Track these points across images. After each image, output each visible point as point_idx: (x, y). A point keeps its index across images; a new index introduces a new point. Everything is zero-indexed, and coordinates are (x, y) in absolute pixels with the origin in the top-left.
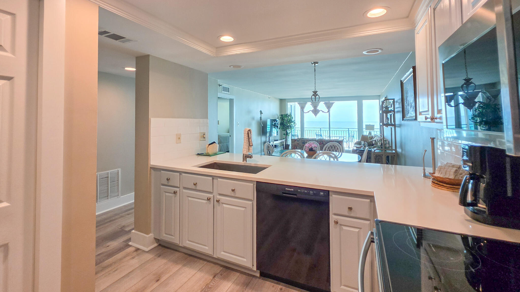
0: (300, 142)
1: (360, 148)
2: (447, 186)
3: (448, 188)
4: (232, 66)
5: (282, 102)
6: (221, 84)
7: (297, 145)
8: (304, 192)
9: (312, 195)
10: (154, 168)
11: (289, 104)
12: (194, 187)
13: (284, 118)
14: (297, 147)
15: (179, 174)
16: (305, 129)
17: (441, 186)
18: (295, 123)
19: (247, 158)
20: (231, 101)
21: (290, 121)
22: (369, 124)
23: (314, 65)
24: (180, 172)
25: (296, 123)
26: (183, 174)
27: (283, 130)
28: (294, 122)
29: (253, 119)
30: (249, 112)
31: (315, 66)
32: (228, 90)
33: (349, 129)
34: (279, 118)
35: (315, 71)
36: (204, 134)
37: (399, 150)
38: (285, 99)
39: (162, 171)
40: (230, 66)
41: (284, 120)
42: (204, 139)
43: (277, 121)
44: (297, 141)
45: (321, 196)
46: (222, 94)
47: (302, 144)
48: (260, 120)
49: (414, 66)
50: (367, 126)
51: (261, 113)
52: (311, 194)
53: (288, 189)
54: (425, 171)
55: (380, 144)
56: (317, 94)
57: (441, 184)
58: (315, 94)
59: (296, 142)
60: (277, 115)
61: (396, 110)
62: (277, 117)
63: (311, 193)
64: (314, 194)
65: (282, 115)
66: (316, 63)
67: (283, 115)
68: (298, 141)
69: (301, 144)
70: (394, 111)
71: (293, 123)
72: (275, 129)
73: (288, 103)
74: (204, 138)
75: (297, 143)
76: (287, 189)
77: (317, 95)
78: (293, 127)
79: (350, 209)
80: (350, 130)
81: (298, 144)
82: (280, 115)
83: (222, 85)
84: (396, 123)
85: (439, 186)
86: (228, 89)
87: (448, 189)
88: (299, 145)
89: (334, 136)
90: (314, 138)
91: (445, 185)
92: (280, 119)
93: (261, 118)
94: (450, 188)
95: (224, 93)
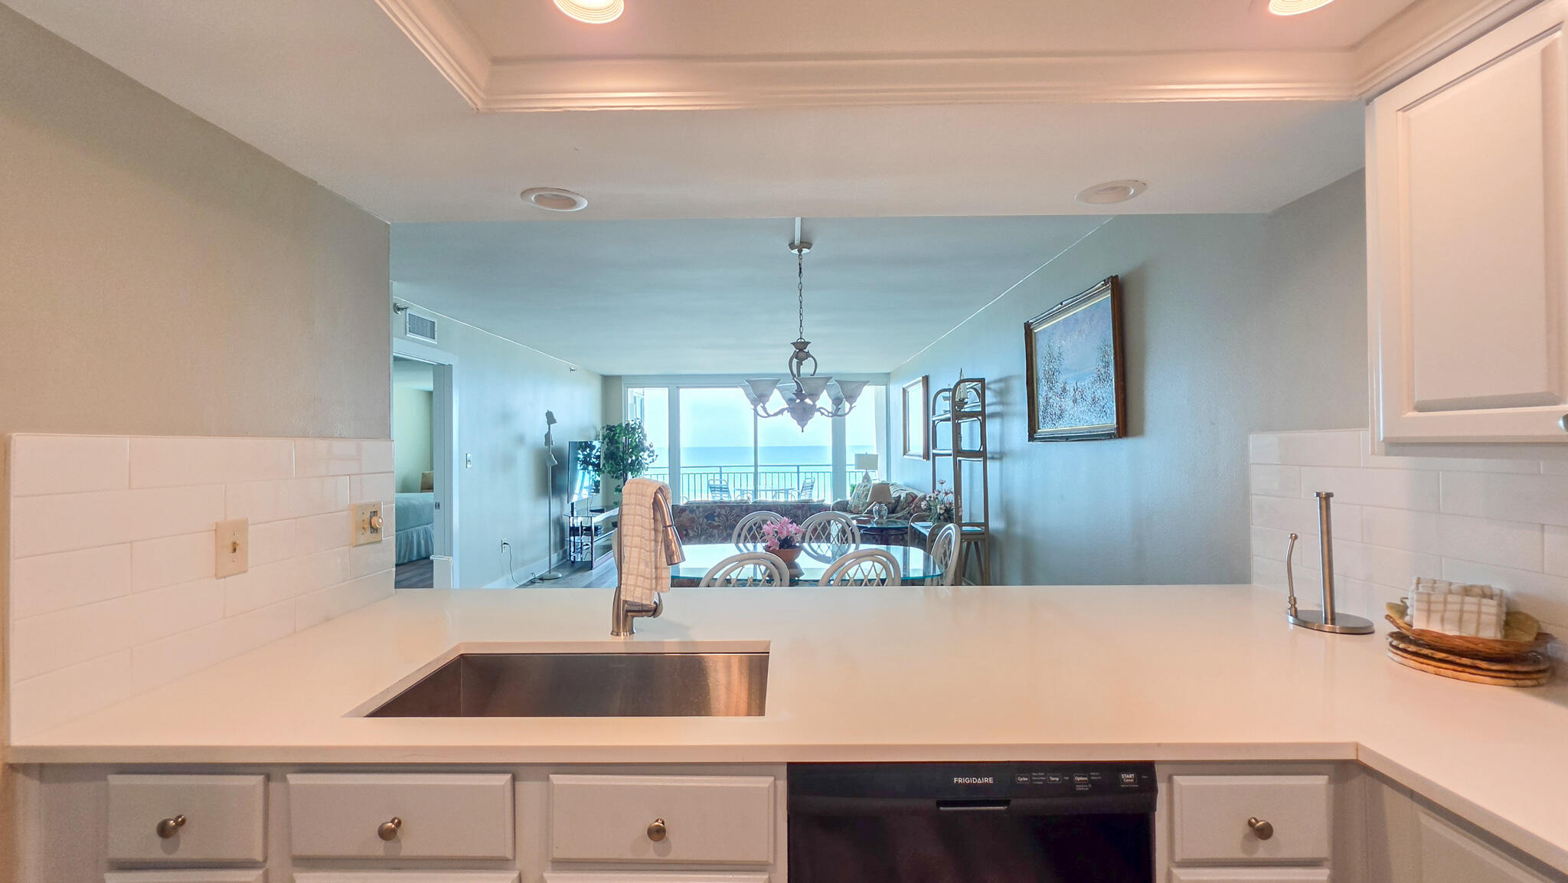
0: (698, 513)
1: (868, 522)
2: (1494, 668)
3: (1496, 675)
4: (532, 190)
5: (610, 384)
6: (401, 302)
7: (688, 524)
8: (1047, 785)
9: (1082, 794)
10: (42, 766)
11: (633, 393)
12: (379, 848)
13: (619, 437)
14: (690, 531)
15: (261, 778)
16: (682, 471)
17: (1467, 670)
18: (653, 452)
19: (633, 617)
20: (442, 373)
21: (639, 447)
22: (865, 453)
23: (795, 251)
24: (270, 772)
25: (655, 454)
26: (294, 779)
27: (612, 477)
28: (651, 449)
29: (521, 440)
30: (506, 417)
31: (800, 255)
32: (429, 329)
33: (798, 466)
34: (601, 437)
35: (800, 272)
36: (375, 513)
37: (995, 524)
38: (619, 377)
39: (115, 780)
40: (524, 193)
41: (617, 442)
42: (373, 537)
43: (592, 448)
44: (687, 512)
45: (1128, 790)
46: (404, 345)
47: (705, 520)
48: (546, 444)
49: (1114, 275)
50: (859, 457)
51: (550, 418)
52: (1079, 788)
53: (967, 780)
54: (1296, 606)
55: (941, 509)
56: (806, 350)
57: (1465, 661)
58: (801, 350)
59: (686, 515)
60: (595, 428)
61: (988, 410)
62: (593, 434)
63: (1081, 783)
64: (1096, 788)
65: (610, 428)
66: (805, 245)
67: (614, 427)
68: (692, 511)
69: (701, 520)
70: (982, 413)
71: (647, 452)
72: (587, 475)
73: (629, 389)
74: (375, 530)
75: (689, 520)
76: (960, 780)
77: (808, 355)
78: (646, 466)
79: (1264, 832)
80: (801, 469)
81: (692, 520)
82: (603, 428)
83: (406, 308)
84: (989, 448)
85: (1460, 669)
86: (429, 324)
87: (1497, 680)
88: (694, 525)
89: (764, 489)
90: (700, 499)
91: (1484, 665)
92: (604, 439)
93: (548, 436)
94: (1503, 675)
95: (414, 341)
